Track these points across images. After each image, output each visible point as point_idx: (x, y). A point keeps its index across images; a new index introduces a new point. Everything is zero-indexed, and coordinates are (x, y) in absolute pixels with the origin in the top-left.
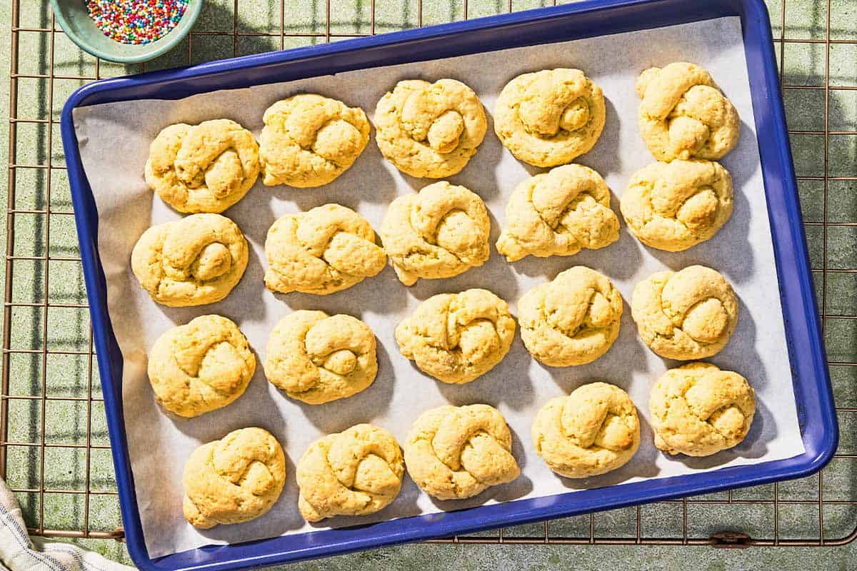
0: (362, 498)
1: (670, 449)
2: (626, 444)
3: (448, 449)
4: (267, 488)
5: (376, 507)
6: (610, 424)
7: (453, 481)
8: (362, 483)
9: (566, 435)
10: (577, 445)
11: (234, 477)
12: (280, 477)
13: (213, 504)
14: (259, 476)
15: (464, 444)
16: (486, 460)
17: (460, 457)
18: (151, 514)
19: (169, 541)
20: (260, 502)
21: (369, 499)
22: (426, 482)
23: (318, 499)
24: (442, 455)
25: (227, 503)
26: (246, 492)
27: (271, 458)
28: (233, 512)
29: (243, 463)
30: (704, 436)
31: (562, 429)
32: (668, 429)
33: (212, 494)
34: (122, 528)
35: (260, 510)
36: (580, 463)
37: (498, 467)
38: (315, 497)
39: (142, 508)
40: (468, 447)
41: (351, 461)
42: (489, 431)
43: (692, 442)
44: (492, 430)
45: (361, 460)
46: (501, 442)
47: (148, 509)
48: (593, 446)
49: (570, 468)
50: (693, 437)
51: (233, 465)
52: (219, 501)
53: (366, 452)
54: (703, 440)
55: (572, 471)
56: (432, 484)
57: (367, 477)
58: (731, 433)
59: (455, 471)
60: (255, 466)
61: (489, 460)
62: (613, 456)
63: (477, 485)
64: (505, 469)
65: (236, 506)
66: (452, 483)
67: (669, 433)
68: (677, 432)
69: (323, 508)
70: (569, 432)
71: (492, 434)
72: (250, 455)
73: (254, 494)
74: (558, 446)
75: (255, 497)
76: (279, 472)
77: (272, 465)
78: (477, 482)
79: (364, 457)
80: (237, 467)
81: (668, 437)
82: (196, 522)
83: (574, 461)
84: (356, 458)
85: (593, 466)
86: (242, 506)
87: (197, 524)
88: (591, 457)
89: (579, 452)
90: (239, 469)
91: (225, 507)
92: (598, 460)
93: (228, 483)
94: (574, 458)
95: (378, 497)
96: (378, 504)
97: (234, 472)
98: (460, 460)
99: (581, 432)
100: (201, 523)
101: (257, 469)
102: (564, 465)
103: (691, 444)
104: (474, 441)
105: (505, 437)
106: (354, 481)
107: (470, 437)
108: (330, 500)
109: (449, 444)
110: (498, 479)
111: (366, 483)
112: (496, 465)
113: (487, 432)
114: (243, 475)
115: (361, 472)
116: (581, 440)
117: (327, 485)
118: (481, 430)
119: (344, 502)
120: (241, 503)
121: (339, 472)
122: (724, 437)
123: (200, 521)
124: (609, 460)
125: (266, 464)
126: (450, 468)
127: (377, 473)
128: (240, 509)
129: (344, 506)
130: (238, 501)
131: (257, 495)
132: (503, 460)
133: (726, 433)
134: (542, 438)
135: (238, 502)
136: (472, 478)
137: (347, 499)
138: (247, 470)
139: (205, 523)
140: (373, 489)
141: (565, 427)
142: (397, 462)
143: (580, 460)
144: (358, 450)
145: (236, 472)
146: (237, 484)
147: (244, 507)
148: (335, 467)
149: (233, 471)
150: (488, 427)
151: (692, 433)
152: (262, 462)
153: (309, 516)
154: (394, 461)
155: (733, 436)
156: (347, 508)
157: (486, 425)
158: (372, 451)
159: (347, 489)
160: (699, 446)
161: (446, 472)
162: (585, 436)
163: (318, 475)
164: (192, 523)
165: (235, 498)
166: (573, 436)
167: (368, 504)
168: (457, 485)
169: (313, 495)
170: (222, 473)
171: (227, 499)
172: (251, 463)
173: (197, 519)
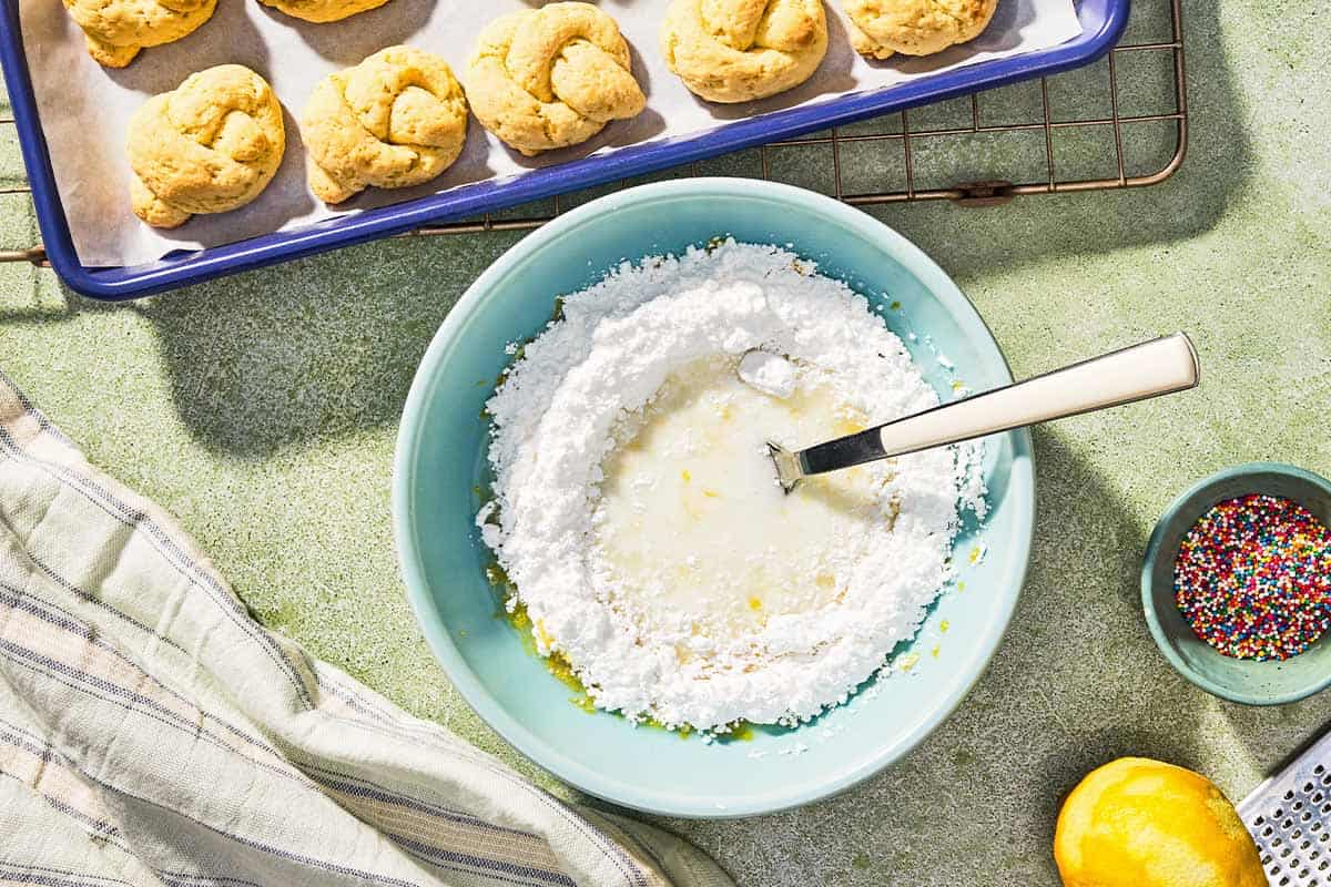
0: (404, 155)
1: (874, 47)
2: (802, 34)
3: (529, 66)
4: (254, 146)
5: (427, 168)
6: (776, 9)
7: (540, 114)
8: (400, 128)
9: (712, 31)
10: (729, 46)
11: (203, 134)
12: (275, 135)
13: (173, 175)
14: (240, 132)
15: (552, 59)
16: (589, 77)
17: (550, 79)
18: (79, 202)
19: (112, 245)
20: (246, 172)
21: (416, 156)
22: (500, 120)
23: (335, 156)
24: (520, 78)
25: (194, 172)
26: (223, 154)
27: (259, 106)
28: (204, 187)
29: (213, 113)
30: (923, 16)
31: (704, 23)
32: (868, 10)
33: (170, 160)
34: (41, 246)
35: (248, 185)
36: (734, 70)
37: (608, 88)
38: (330, 155)
39: (65, 193)
40: (559, 62)
41: (381, 95)
42: (592, 39)
43: (905, 25)
44: (597, 35)
45: (396, 96)
46: (613, 56)
47: (74, 194)
48: (754, 47)
49: (720, 82)
50: (906, 17)
51: (199, 115)
52: (182, 170)
53: (404, 83)
54: (922, 22)
55: (723, 86)
56: (508, 121)
57: (407, 117)
58: (964, 9)
59: (543, 101)
60: (233, 116)
61: (594, 76)
62: (786, 60)
63: (580, 123)
64: (620, 91)
65: (208, 177)
66: (540, 117)
67: (870, 16)
68: (881, 11)
69: (344, 172)
70: (715, 25)
71: (595, 42)
72: (224, 99)
73: (237, 161)
74: (698, 47)
75: (238, 165)
76: (275, 128)
77: (261, 117)
78: (579, 118)
79: (401, 90)
80: (204, 119)
81: (868, 21)
82: (151, 214)
83: (726, 67)
84: (389, 91)
85: (756, 77)
86: (219, 178)
87: (153, 218)
88: (751, 62)
89: (733, 54)
90: (210, 121)
91: (192, 177)
92: (762, 67)
93: (193, 142)
94: (725, 63)
95: (428, 152)
96: (429, 164)
97: (201, 127)
98: (549, 85)
99: (732, 22)
100: (159, 215)
101: (237, 121)
102: (711, 76)
103: (904, 29)
104: (567, 51)
105: (617, 48)
106: (389, 129)
107: (561, 46)
108: (353, 154)
109: (531, 59)
110: (610, 108)
111: (407, 127)
112: (606, 85)
113: (588, 40)
114: (217, 131)
115: (398, 112)
116: (734, 36)
117: (346, 133)
118: (577, 35)
119: (375, 157)
120: (216, 172)
121: (364, 113)
122: (956, 19)
123: (157, 212)
124: (780, 67)
125: (252, 114)
126: (537, 98)
127: (422, 113)
128: (214, 181)
129: (376, 164)
130: (210, 169)
131: (241, 162)
132: (616, 79)
133: (956, 9)
134: (674, 41)
135: (213, 171)
136: (572, 112)
137: (379, 153)
138: (221, 124)
139: (165, 214)
140: (418, 137)
141: (708, 20)
142: (453, 98)
143: (734, 65)
144: (391, 79)
145: (204, 126)
146: (208, 146)
147: (222, 179)
148: (358, 106)
149: (199, 124)
150: (590, 32)
151: (904, 11)
152: (244, 111)
153: (325, 193)
154: (449, 97)
155: (967, 14)
156: (382, 168)
157: (586, 27)
158: (415, 81)
159: (378, 142)
160: (918, 31)
161: (529, 101)
162: (740, 28)
163: (330, 118)
164: (144, 219)
165: (206, 163)
166: (720, 32)
167: (414, 164)
168: (548, 122)
169: (327, 151)
170: (183, 130)
171: (192, 166)
172: (226, 114)
173: (151, 208)
